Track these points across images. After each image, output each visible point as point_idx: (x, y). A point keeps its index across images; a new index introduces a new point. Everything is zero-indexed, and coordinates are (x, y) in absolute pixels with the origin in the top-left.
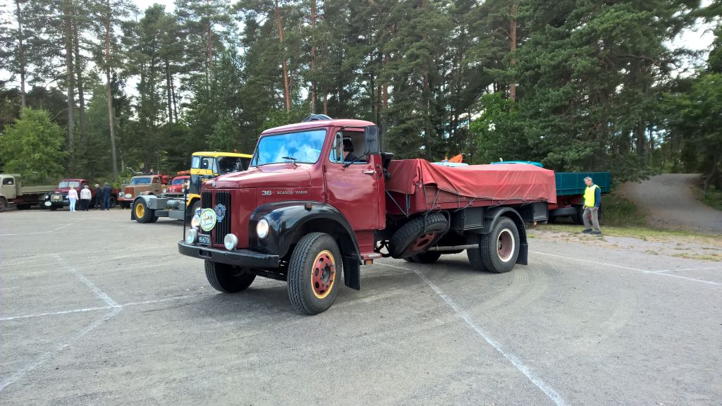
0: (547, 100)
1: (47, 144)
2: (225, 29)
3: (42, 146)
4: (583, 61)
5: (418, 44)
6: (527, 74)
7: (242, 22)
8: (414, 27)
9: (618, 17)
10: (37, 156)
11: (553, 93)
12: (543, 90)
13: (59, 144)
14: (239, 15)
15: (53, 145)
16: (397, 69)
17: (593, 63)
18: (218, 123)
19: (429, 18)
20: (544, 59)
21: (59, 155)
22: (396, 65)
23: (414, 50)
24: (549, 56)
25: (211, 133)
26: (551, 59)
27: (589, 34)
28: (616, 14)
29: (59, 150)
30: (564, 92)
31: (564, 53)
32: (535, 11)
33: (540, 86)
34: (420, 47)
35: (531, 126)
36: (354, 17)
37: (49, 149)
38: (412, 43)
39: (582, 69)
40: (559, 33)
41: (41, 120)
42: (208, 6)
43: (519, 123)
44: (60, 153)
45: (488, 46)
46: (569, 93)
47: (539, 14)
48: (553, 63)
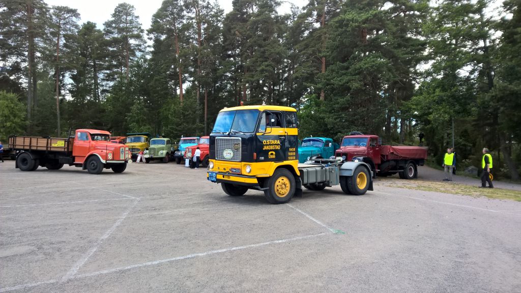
0: (338, 103)
1: (15, 116)
2: (137, 43)
3: (12, 118)
4: (356, 84)
5: (266, 63)
6: (328, 87)
7: (152, 41)
8: (264, 52)
9: (374, 61)
10: (8, 124)
11: (341, 100)
12: (336, 98)
13: (24, 116)
14: (150, 37)
15: (19, 117)
16: (253, 77)
17: (361, 85)
18: (134, 106)
19: (273, 48)
20: (337, 81)
21: (22, 124)
22: (253, 75)
23: (264, 67)
24: (339, 79)
25: (129, 112)
26: (340, 81)
27: (359, 69)
28: (373, 59)
29: (23, 121)
30: (346, 100)
31: (346, 79)
32: (332, 52)
33: (335, 95)
34: (268, 66)
35: (329, 118)
36: (226, 42)
37: (17, 120)
38: (262, 62)
39: (355, 89)
40: (344, 66)
41: (12, 100)
42: (127, 28)
43: (323, 115)
44: (23, 122)
45: (308, 66)
46: (349, 101)
47: (335, 54)
48: (340, 83)
